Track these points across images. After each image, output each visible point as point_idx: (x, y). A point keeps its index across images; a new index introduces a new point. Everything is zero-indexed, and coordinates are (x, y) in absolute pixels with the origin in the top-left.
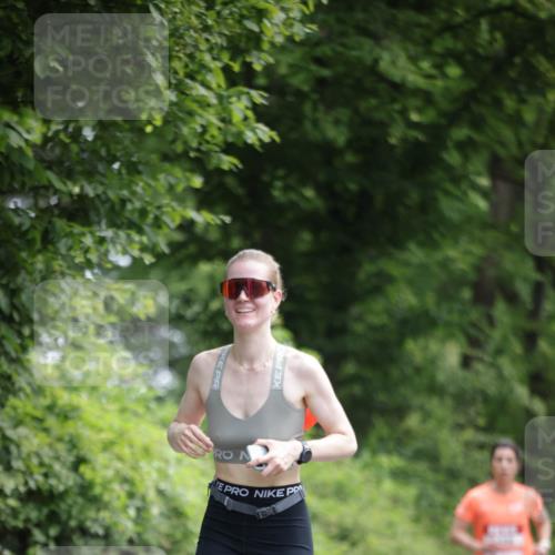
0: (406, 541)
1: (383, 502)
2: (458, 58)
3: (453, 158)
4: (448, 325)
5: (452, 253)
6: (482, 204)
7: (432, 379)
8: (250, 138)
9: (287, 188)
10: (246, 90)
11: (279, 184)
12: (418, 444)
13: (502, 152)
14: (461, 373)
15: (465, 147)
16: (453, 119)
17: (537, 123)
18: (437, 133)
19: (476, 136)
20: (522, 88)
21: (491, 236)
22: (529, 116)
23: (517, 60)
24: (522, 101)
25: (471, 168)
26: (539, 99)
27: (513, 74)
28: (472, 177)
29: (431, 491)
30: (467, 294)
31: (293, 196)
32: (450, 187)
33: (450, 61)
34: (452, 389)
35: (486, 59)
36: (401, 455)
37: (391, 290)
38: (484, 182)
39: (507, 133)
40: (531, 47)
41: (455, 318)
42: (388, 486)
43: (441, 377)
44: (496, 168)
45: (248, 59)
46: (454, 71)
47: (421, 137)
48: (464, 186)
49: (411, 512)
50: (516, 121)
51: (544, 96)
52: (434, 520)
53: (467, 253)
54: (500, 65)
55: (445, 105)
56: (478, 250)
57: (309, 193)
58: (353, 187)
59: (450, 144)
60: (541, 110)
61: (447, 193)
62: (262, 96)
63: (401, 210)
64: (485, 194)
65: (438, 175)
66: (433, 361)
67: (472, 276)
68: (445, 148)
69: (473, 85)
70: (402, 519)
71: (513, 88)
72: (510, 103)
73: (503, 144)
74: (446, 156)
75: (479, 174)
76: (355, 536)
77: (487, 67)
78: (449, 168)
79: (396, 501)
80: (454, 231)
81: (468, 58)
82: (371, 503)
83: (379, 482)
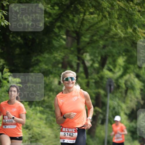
0: (43, 129)
1: (37, 119)
2: (58, 4)
3: (56, 30)
4: (55, 73)
5: (56, 55)
6: (64, 42)
7: (51, 87)
8: (3, 24)
9: (13, 37)
10: (2, 11)
11: (11, 36)
12: (47, 104)
13: (69, 29)
14: (58, 86)
15: (60, 28)
16: (56, 20)
17: (78, 22)
18: (52, 24)
19: (62, 25)
20: (74, 13)
21: (66, 51)
22: (76, 20)
23: (73, 6)
24: (74, 16)
25: (61, 33)
26: (78, 16)
27: (72, 9)
28: (62, 36)
29: (50, 116)
30: (60, 66)
31: (15, 39)
32: (55, 38)
33: (56, 5)
34: (56, 90)
35: (65, 5)
36: (42, 107)
37: (40, 64)
38: (65, 37)
39: (70, 24)
40: (76, 2)
41: (57, 72)
42: (39, 115)
43: (53, 87)
44: (67, 33)
45: (2, 3)
46: (57, 8)
47: (48, 25)
48: (59, 38)
49: (45, 122)
50: (73, 21)
51: (80, 15)
52: (51, 124)
53: (60, 55)
54: (68, 7)
55: (54, 17)
56: (63, 54)
57: (19, 38)
58: (30, 37)
59: (55, 27)
60: (79, 19)
61: (55, 40)
62: (6, 13)
63: (43, 43)
64: (64, 40)
65: (52, 35)
66: (51, 83)
67: (61, 61)
68: (54, 28)
69: (62, 12)
70: (42, 123)
71: (72, 13)
72: (71, 17)
73: (69, 27)
74: (54, 30)
75: (63, 35)
76: (30, 128)
77: (65, 7)
78: (55, 33)
79: (41, 119)
80: (57, 49)
81: (60, 5)
82: (34, 119)
83: (37, 114)
